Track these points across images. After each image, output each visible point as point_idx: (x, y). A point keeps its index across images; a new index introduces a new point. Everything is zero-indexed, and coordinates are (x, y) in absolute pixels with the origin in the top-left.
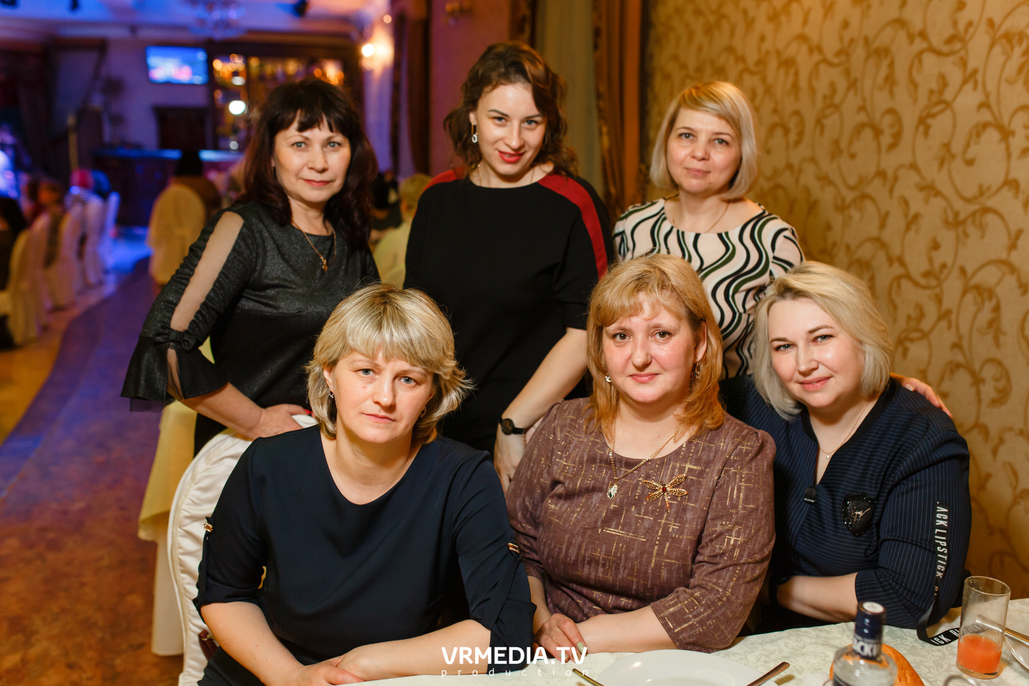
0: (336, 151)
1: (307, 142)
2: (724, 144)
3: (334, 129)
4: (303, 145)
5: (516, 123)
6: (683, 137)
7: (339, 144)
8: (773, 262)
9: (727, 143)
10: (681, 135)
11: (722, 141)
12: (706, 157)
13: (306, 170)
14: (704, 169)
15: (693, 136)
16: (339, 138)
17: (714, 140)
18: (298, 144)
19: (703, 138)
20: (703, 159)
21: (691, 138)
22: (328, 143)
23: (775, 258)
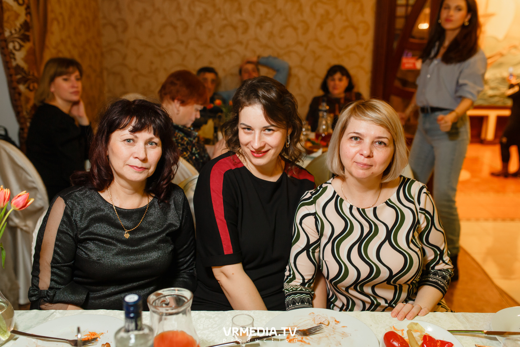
0: (154, 148)
1: (135, 139)
2: (383, 145)
3: (156, 134)
4: (132, 141)
5: (257, 132)
6: (353, 139)
7: (156, 144)
8: (420, 212)
9: (385, 144)
10: (351, 138)
11: (380, 143)
12: (371, 155)
13: (132, 159)
14: (369, 163)
15: (361, 139)
16: (157, 140)
17: (376, 142)
18: (129, 140)
19: (367, 141)
20: (369, 157)
21: (359, 140)
22: (149, 142)
23: (421, 209)
